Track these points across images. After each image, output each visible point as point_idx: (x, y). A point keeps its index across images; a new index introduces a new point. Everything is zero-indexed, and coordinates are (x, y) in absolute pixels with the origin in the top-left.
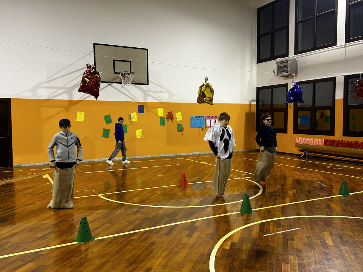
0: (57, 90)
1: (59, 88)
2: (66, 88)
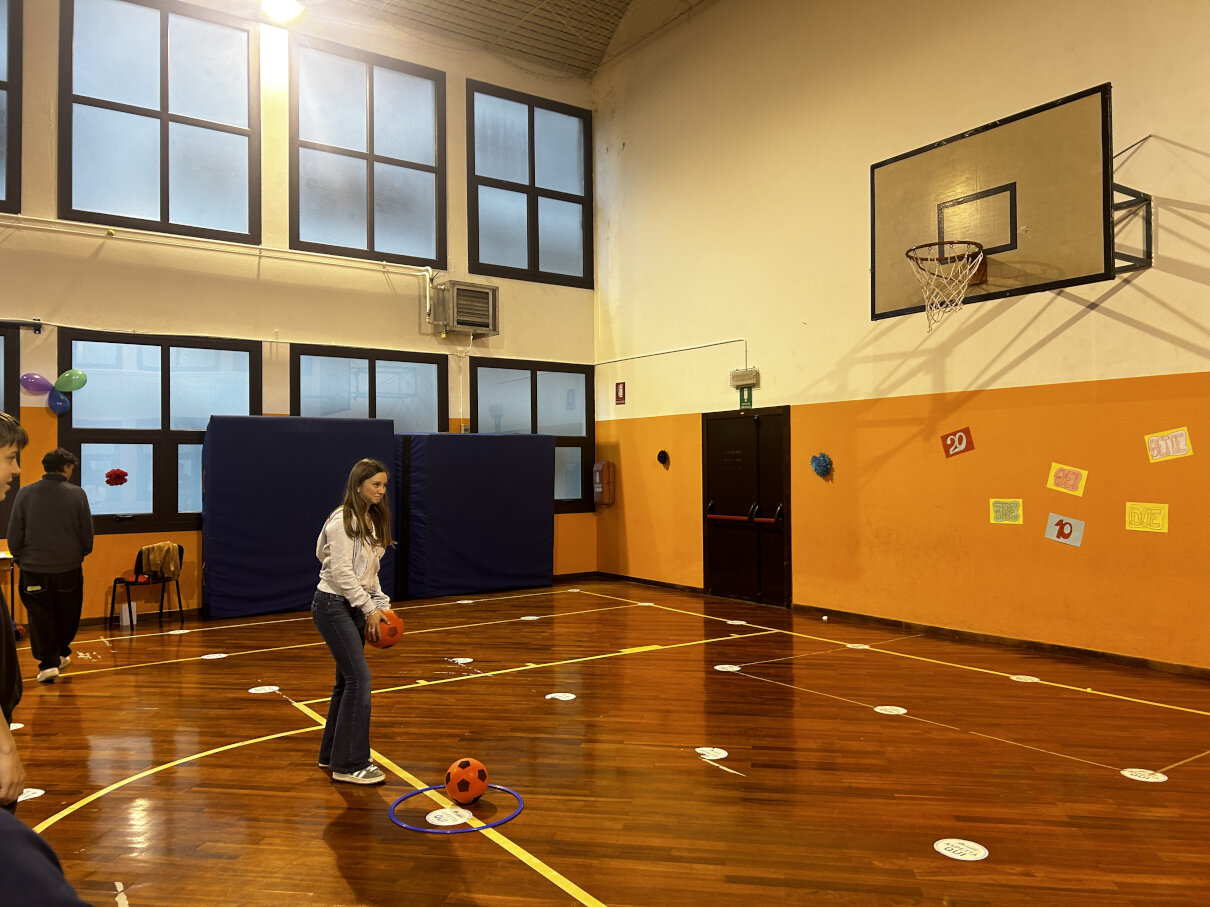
0: (900, 361)
1: (906, 356)
2: (924, 353)
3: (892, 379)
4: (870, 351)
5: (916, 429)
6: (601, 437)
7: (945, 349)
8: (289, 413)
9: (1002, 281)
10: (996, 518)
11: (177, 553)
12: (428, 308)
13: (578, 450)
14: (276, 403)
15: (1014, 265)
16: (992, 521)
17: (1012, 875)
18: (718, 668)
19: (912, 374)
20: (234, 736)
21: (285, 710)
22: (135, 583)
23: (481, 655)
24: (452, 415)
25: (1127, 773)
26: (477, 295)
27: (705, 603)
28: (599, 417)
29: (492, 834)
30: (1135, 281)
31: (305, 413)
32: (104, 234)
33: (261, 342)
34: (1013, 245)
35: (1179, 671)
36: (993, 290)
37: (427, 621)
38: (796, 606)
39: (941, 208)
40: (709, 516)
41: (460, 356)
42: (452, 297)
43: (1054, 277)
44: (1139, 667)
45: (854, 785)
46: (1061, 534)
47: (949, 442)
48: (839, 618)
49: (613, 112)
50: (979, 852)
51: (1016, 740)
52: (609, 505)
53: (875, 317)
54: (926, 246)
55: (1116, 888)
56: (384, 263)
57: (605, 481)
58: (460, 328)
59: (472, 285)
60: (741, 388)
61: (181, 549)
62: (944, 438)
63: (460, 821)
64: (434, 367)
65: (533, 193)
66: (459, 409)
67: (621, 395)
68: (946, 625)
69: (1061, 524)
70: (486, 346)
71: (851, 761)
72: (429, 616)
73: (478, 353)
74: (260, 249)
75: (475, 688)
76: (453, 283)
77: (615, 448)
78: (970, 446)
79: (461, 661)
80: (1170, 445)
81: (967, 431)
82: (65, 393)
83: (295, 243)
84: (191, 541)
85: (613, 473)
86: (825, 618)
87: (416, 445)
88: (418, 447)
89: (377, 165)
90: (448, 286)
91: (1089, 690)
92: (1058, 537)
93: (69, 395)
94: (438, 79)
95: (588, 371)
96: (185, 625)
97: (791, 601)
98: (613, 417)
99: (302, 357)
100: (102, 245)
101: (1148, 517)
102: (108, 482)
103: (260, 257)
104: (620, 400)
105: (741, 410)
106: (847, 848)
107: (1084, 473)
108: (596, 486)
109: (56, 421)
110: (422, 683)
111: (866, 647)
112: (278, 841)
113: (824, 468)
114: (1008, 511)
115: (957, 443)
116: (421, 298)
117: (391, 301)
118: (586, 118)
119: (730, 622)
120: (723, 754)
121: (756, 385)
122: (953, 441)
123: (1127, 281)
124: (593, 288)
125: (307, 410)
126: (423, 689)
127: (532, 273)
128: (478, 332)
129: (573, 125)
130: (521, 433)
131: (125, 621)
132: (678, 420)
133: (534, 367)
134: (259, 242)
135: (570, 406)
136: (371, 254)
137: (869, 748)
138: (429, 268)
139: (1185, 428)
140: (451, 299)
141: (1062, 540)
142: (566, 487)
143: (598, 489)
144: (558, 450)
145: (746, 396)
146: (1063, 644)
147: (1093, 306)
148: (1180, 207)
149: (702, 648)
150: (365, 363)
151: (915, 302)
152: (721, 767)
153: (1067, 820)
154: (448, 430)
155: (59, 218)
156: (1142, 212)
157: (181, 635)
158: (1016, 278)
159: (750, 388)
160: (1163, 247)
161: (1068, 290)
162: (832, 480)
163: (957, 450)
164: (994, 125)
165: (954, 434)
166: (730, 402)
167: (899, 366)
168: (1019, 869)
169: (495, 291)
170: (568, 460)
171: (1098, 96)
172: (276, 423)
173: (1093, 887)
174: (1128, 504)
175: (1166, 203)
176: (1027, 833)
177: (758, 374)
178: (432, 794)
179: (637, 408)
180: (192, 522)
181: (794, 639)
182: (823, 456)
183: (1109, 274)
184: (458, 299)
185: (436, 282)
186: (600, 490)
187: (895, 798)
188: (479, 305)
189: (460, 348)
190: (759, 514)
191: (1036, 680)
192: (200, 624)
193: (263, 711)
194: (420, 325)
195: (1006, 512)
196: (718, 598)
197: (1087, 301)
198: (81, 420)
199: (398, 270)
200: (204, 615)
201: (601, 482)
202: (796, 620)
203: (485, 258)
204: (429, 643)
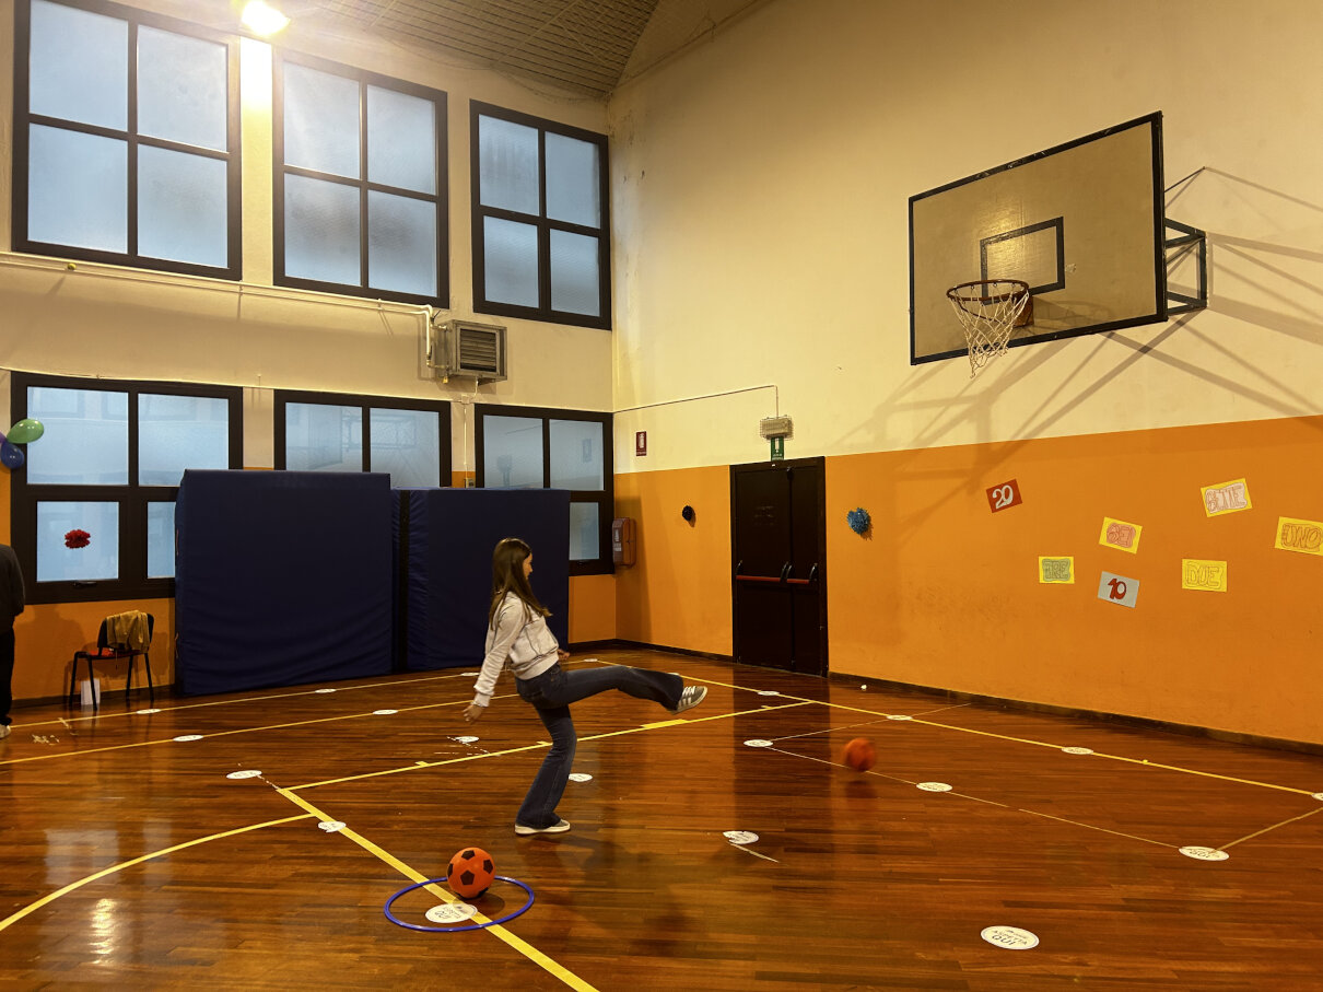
3: (934, 429)
4: (909, 398)
5: (958, 482)
6: (620, 491)
7: (991, 395)
8: (273, 466)
9: (1049, 323)
10: (1046, 577)
11: (146, 624)
12: (428, 351)
13: (595, 506)
14: (258, 456)
15: (1062, 306)
16: (1042, 581)
17: (1063, 964)
18: (748, 743)
19: (954, 423)
20: (210, 828)
21: (268, 798)
22: (99, 657)
23: (487, 733)
24: (455, 468)
25: (1186, 851)
26: (484, 336)
27: (734, 672)
28: (619, 469)
29: (499, 932)
30: (1189, 323)
31: (291, 466)
32: (64, 268)
33: (242, 388)
34: (1061, 284)
35: (1240, 740)
36: (1040, 332)
37: (428, 696)
38: (833, 674)
39: (984, 244)
40: (738, 577)
41: (464, 403)
42: (454, 338)
43: (1104, 318)
44: (1198, 736)
45: (894, 870)
46: (1114, 594)
47: (995, 496)
48: (878, 686)
49: (631, 138)
50: (1029, 940)
51: (1067, 817)
52: (630, 566)
53: (915, 361)
54: (966, 285)
55: (1176, 977)
56: (379, 300)
57: (625, 540)
58: (463, 372)
59: (477, 325)
60: (772, 438)
61: (151, 619)
62: (990, 492)
63: (464, 917)
64: (435, 415)
65: (545, 226)
66: (463, 461)
67: (642, 446)
68: (994, 693)
69: (1114, 583)
70: (493, 392)
71: (892, 843)
72: (430, 690)
73: (484, 399)
74: (241, 286)
75: (480, 770)
76: (457, 323)
77: (636, 503)
78: (1017, 500)
79: (465, 740)
80: (1228, 498)
81: (1013, 484)
82: (19, 446)
83: (280, 279)
84: (162, 610)
85: (633, 530)
86: (864, 687)
87: (415, 502)
88: (417, 504)
89: (371, 194)
90: (451, 326)
91: (1145, 762)
92: (1112, 597)
93: (24, 447)
94: (439, 100)
95: (606, 420)
96: (155, 704)
97: (827, 669)
98: (633, 470)
99: (288, 404)
100: (61, 281)
101: (1205, 575)
102: (67, 544)
103: (241, 294)
104: (641, 451)
105: (772, 462)
106: (888, 939)
107: (1139, 529)
108: (615, 545)
109: (8, 477)
110: (423, 764)
111: (909, 718)
112: (259, 944)
113: (862, 524)
114: (1058, 570)
115: (1003, 497)
116: (421, 339)
117: (388, 343)
118: (602, 144)
119: (761, 693)
120: (753, 838)
121: (788, 434)
122: (999, 494)
123: (1180, 323)
124: (609, 328)
125: (294, 463)
126: (424, 772)
127: (544, 312)
128: (484, 376)
129: (588, 151)
130: (532, 487)
131: (87, 699)
132: (705, 473)
133: (546, 415)
134: (240, 278)
135: (587, 457)
136: (365, 291)
137: (912, 829)
138: (429, 306)
139: (1244, 480)
140: (454, 341)
141: (1115, 600)
142: (582, 547)
143: (617, 548)
144: (574, 506)
145: (777, 446)
146: (1117, 713)
147: (1145, 350)
148: (1235, 244)
149: (732, 722)
150: (358, 411)
151: (957, 345)
152: (752, 852)
153: (1123, 903)
154: (450, 484)
155: (13, 250)
156: (1196, 249)
157: (150, 715)
158: (1064, 319)
159: (782, 437)
160: (1219, 287)
161: (1119, 332)
162: (870, 536)
163: (1003, 504)
164: (1039, 156)
165: (1000, 487)
166: (761, 453)
167: (941, 414)
168: (1071, 958)
169: (502, 331)
170: (584, 517)
171: (1148, 125)
172: (259, 477)
173: (1151, 976)
174: (1185, 562)
175: (1222, 240)
176: (1080, 919)
177: (789, 424)
178: (432, 888)
179: (661, 459)
180: (163, 588)
181: (831, 711)
182: (861, 511)
183: (1161, 315)
184: (461, 340)
185: (437, 322)
186: (620, 549)
187: (938, 883)
188: (484, 347)
189: (463, 395)
190: (792, 575)
191: (1089, 752)
192: (173, 703)
193: (243, 799)
194: (419, 369)
195: (1056, 571)
196: (748, 667)
197: (1140, 344)
198: (37, 474)
199: (395, 309)
200: (177, 692)
201: (621, 541)
202: (833, 689)
203: (491, 296)
204: (431, 720)
